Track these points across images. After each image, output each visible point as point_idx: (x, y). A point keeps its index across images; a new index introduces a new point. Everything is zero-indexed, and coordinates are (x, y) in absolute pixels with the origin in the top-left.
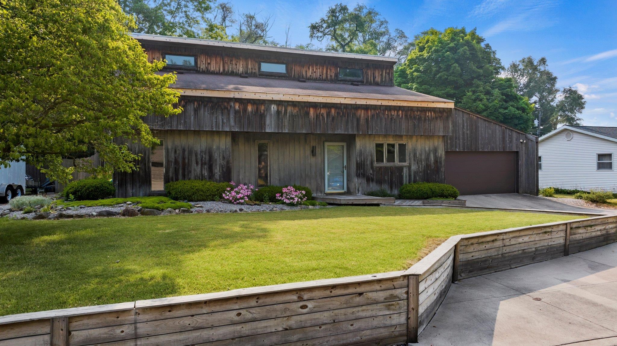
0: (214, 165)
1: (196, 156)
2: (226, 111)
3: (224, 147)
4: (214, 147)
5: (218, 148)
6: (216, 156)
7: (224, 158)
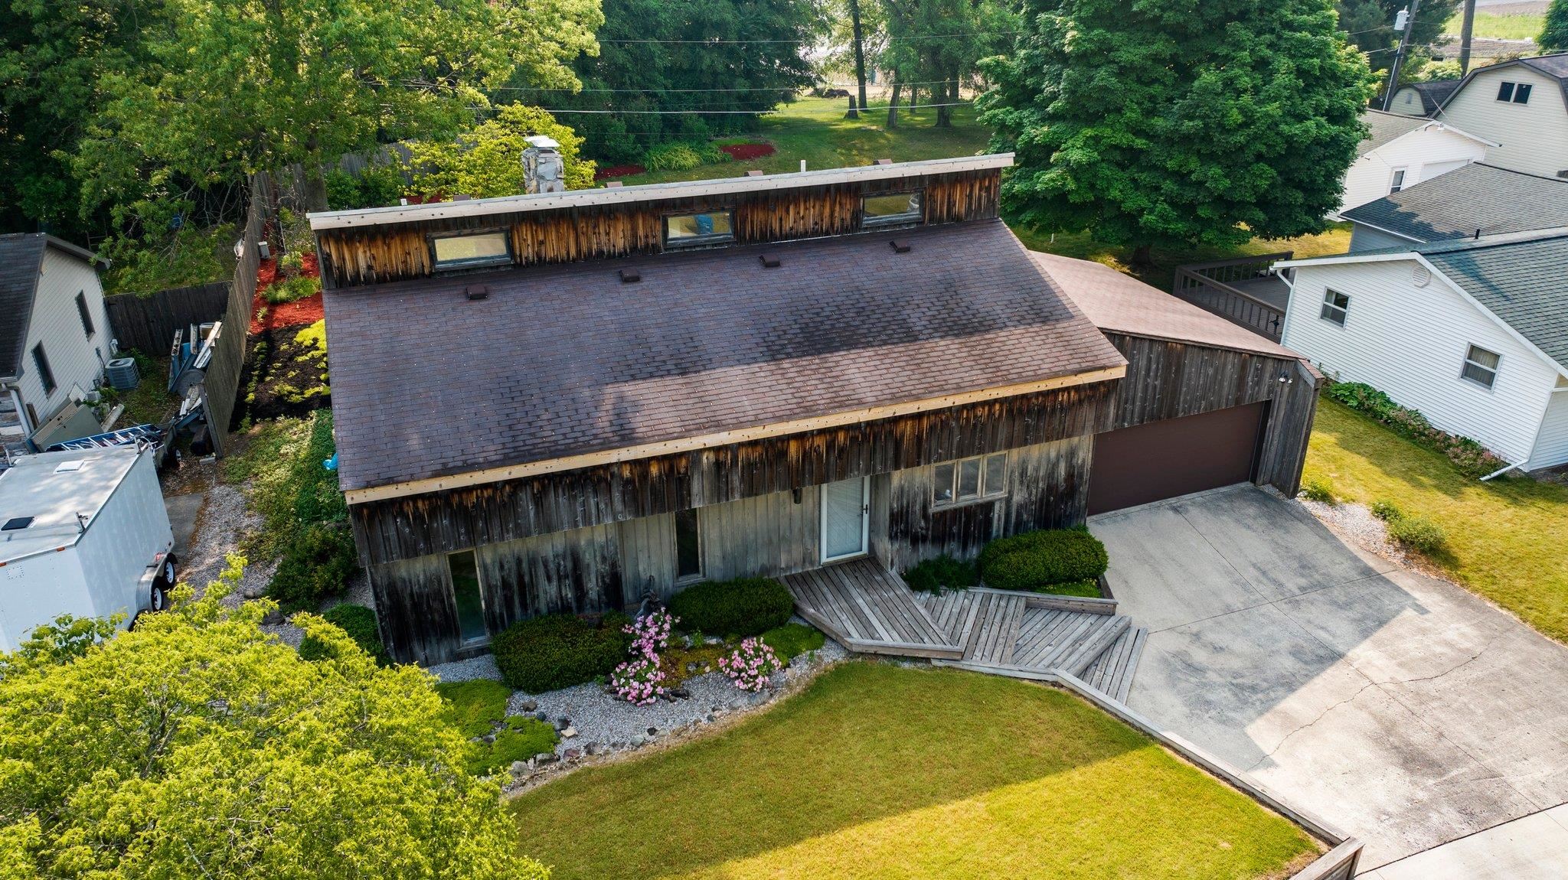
0: (584, 575)
1: (546, 566)
2: (603, 485)
3: (604, 539)
4: (583, 543)
5: (591, 542)
6: (588, 558)
7: (604, 559)
